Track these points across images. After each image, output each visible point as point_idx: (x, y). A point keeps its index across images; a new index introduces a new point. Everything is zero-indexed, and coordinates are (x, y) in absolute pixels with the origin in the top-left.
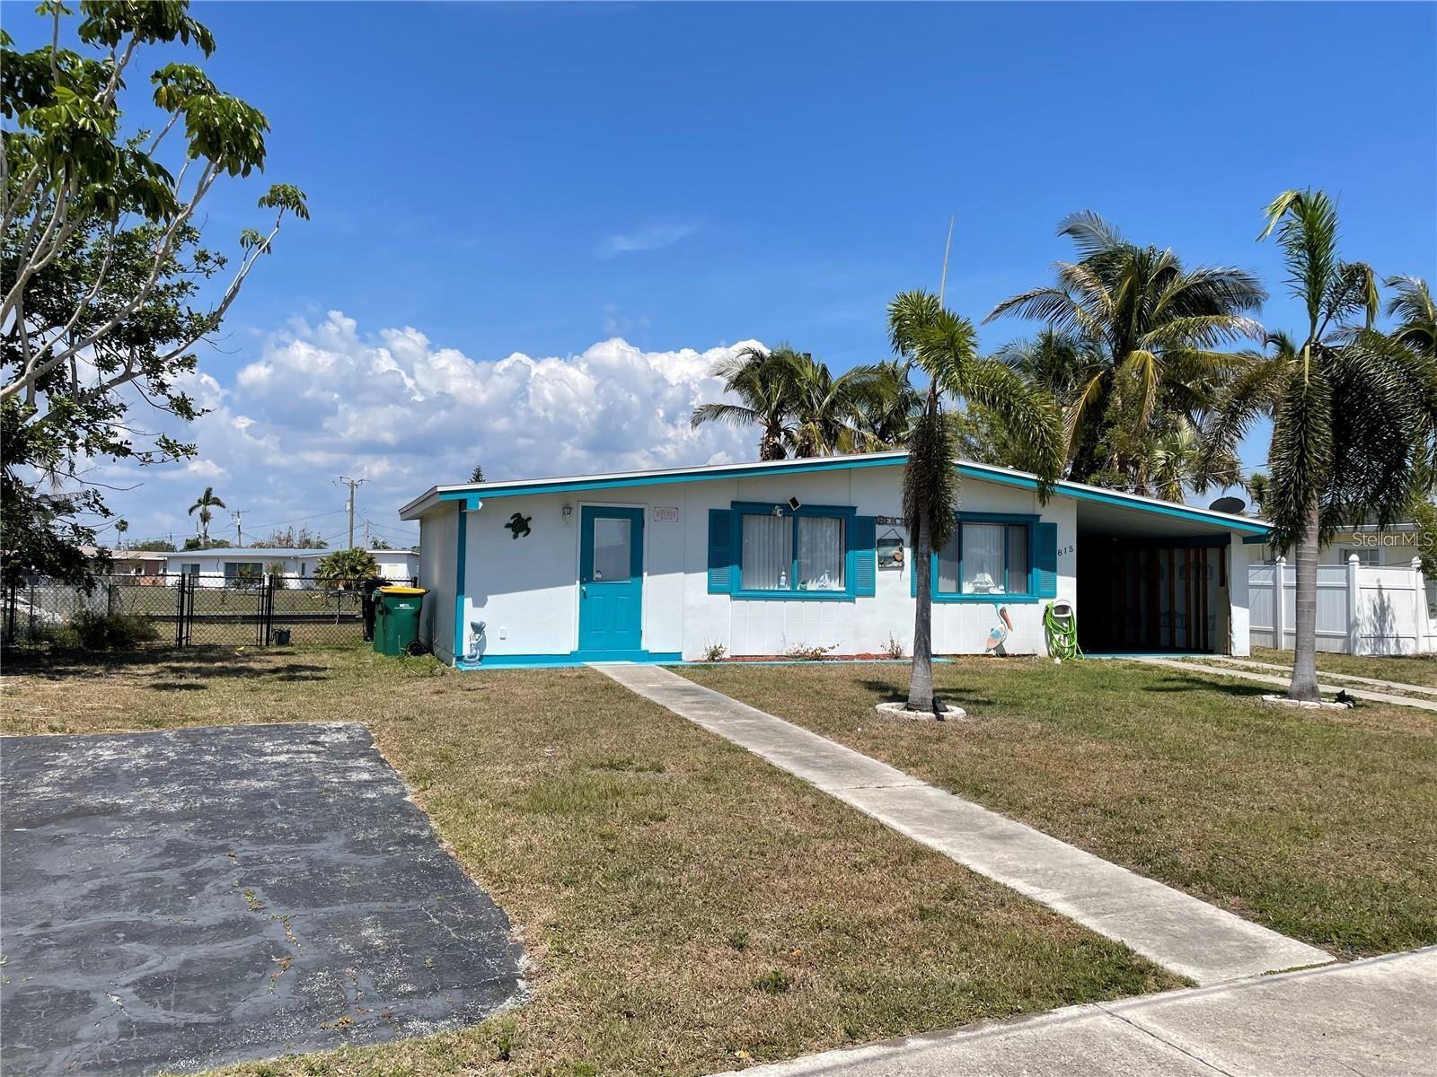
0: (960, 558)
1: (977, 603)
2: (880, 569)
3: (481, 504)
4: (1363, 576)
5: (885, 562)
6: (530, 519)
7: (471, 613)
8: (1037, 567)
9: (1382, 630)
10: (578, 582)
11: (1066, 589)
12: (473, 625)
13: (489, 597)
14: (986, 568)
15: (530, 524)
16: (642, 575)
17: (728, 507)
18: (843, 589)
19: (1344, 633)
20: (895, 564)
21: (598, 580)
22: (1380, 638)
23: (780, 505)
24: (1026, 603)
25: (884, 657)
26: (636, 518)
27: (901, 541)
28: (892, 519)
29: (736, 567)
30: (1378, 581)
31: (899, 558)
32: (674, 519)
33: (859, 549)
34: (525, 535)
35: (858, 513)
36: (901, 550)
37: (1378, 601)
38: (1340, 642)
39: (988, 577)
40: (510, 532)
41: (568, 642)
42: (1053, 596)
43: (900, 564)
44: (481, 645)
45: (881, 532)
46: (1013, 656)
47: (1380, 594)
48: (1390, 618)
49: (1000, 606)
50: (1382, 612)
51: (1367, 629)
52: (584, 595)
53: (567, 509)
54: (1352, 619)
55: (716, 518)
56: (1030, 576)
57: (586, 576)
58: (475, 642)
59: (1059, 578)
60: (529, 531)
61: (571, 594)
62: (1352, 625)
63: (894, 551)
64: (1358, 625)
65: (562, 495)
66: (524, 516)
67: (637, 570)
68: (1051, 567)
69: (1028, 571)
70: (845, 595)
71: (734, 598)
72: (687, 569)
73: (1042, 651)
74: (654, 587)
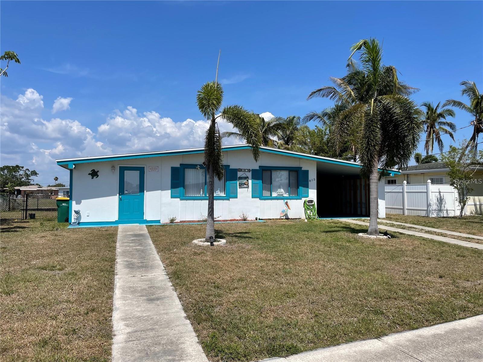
0: (271, 183)
1: (278, 200)
2: (240, 188)
3: (74, 166)
4: (433, 188)
5: (241, 186)
6: (98, 171)
7: (75, 206)
8: (301, 186)
9: (441, 207)
10: (118, 195)
11: (313, 194)
12: (75, 211)
13: (82, 201)
14: (281, 187)
15: (98, 174)
16: (144, 192)
17: (179, 166)
18: (225, 195)
19: (426, 209)
20: (245, 186)
21: (126, 194)
22: (440, 210)
23: (199, 165)
24: (297, 200)
25: (240, 220)
26: (142, 171)
27: (248, 177)
28: (244, 169)
29: (182, 188)
30: (439, 189)
31: (247, 184)
32: (157, 171)
33: (231, 180)
34: (96, 178)
35: (231, 168)
36: (248, 181)
37: (439, 196)
38: (425, 212)
39: (282, 190)
40: (90, 176)
41: (115, 217)
42: (307, 197)
43: (247, 186)
44: (79, 218)
45: (239, 174)
46: (292, 219)
47: (440, 194)
48: (444, 203)
49: (286, 201)
50: (441, 201)
51: (434, 207)
52: (120, 200)
53: (113, 167)
54: (428, 203)
55: (174, 170)
56: (298, 189)
57: (121, 192)
58: (76, 217)
59: (309, 190)
60: (98, 176)
61: (115, 200)
62: (429, 205)
63: (245, 181)
64: (431, 206)
65: (110, 162)
66: (96, 170)
67: (142, 189)
68: (307, 186)
69: (298, 188)
70: (226, 198)
71: (181, 200)
72: (162, 189)
73: (303, 217)
74: (149, 196)
